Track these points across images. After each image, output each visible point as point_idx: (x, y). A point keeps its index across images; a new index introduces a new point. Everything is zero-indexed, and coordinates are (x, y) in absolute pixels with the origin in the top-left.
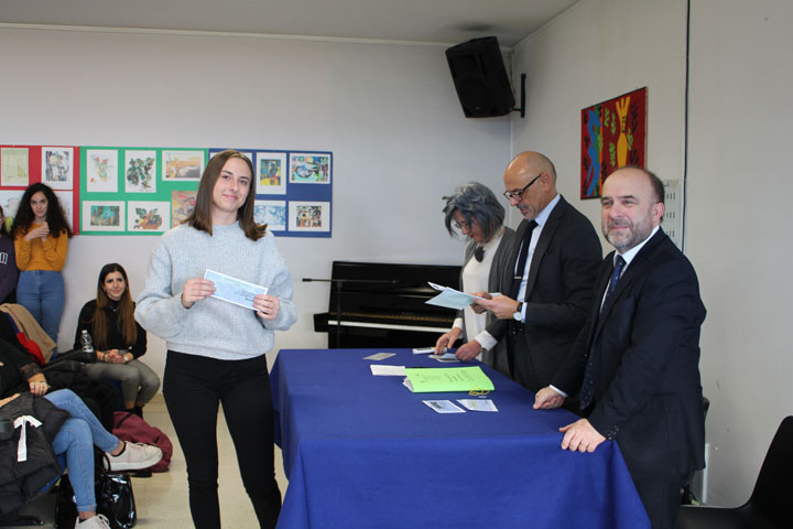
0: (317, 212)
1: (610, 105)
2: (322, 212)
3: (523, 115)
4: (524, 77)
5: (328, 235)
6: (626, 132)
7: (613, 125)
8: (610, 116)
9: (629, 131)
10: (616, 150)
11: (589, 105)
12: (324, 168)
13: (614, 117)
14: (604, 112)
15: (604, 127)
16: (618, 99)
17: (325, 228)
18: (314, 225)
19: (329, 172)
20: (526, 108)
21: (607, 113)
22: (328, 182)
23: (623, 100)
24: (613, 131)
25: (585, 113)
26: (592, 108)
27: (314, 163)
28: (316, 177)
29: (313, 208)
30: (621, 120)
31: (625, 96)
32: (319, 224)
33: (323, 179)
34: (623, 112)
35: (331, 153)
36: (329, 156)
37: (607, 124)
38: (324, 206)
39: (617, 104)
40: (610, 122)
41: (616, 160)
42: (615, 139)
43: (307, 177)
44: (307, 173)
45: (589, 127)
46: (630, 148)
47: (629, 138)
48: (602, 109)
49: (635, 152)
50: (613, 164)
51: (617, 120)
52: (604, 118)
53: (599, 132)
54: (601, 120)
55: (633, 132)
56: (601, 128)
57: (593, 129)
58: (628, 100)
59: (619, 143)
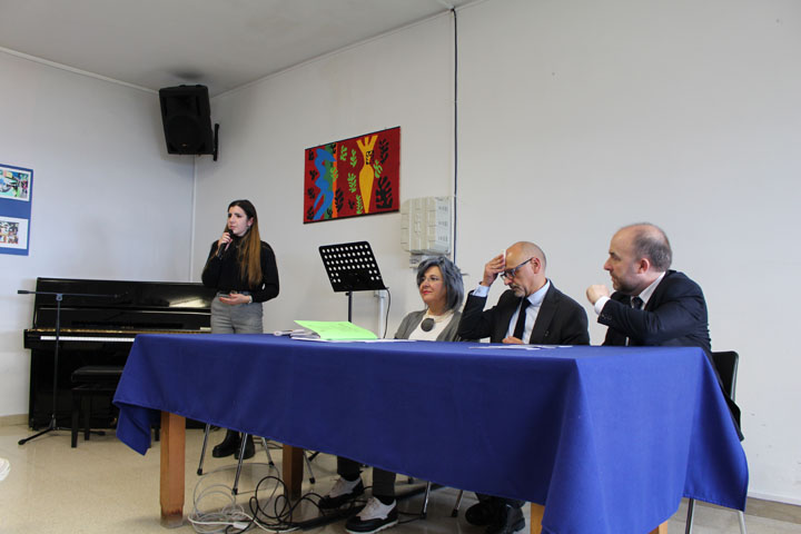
0: (14, 228)
1: (351, 143)
2: (20, 229)
3: (215, 159)
4: (217, 126)
5: (24, 252)
6: (372, 163)
7: (352, 159)
8: (349, 152)
9: (377, 162)
10: (358, 179)
11: (317, 145)
12: (25, 184)
13: (354, 153)
14: (339, 150)
15: (339, 161)
16: (362, 138)
17: (22, 245)
18: (10, 241)
19: (28, 189)
20: (219, 156)
21: (344, 149)
22: (27, 199)
23: (367, 139)
24: (354, 164)
25: (311, 154)
26: (322, 146)
27: (13, 178)
28: (15, 193)
29: (10, 223)
30: (364, 154)
31: (370, 135)
32: (16, 241)
33: (21, 196)
34: (367, 148)
35: (31, 171)
36: (29, 173)
37: (343, 158)
38: (22, 223)
39: (359, 142)
40: (348, 158)
41: (358, 186)
42: (357, 171)
43: (4, 191)
44: (5, 188)
45: (318, 161)
46: (378, 176)
47: (376, 168)
48: (336, 147)
49: (385, 179)
50: (354, 190)
51: (359, 155)
52: (339, 154)
53: (332, 166)
54: (335, 155)
55: (381, 163)
56: (335, 163)
57: (323, 164)
58: (375, 138)
59: (361, 173)
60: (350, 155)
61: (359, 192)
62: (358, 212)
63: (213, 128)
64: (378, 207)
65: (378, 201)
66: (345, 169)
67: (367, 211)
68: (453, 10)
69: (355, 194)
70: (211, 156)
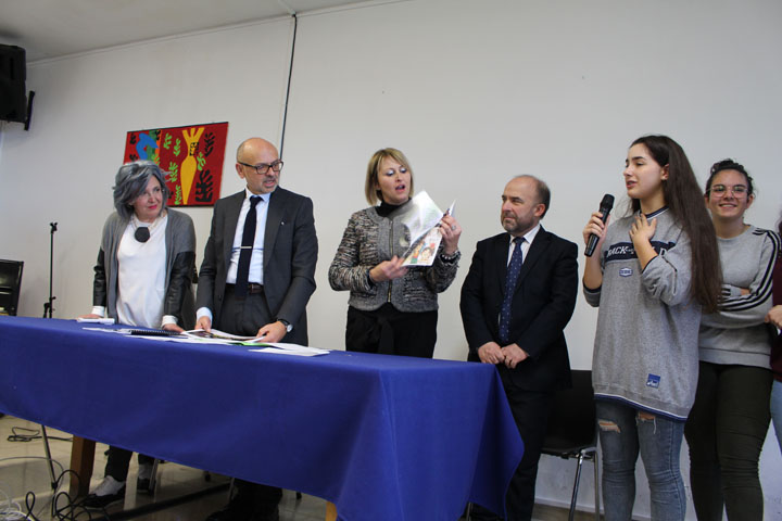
1: (176, 132)
3: (27, 128)
4: (32, 94)
6: (196, 155)
7: (176, 148)
8: (173, 141)
9: (201, 154)
10: (179, 169)
11: (140, 129)
13: (178, 142)
14: (164, 136)
15: (162, 148)
16: (188, 128)
20: (31, 126)
21: (168, 137)
23: (193, 130)
24: (177, 153)
25: (133, 138)
26: (146, 132)
30: (189, 145)
31: (197, 127)
34: (192, 140)
37: (166, 146)
39: (185, 132)
40: (172, 146)
41: (179, 177)
42: (180, 160)
45: (139, 147)
46: (200, 169)
47: (199, 160)
48: (160, 133)
49: (208, 172)
50: (174, 180)
51: (184, 145)
52: (163, 142)
53: (154, 152)
54: (158, 143)
55: (205, 156)
56: (158, 150)
57: (145, 149)
58: (201, 130)
59: (184, 163)
60: (174, 144)
61: (179, 182)
62: (177, 203)
63: (27, 95)
64: (198, 200)
65: (197, 193)
66: (167, 158)
67: (185, 203)
68: (294, 16)
69: (175, 183)
70: (22, 125)
